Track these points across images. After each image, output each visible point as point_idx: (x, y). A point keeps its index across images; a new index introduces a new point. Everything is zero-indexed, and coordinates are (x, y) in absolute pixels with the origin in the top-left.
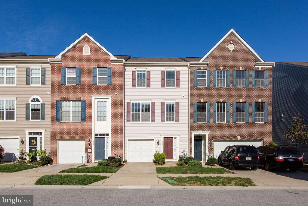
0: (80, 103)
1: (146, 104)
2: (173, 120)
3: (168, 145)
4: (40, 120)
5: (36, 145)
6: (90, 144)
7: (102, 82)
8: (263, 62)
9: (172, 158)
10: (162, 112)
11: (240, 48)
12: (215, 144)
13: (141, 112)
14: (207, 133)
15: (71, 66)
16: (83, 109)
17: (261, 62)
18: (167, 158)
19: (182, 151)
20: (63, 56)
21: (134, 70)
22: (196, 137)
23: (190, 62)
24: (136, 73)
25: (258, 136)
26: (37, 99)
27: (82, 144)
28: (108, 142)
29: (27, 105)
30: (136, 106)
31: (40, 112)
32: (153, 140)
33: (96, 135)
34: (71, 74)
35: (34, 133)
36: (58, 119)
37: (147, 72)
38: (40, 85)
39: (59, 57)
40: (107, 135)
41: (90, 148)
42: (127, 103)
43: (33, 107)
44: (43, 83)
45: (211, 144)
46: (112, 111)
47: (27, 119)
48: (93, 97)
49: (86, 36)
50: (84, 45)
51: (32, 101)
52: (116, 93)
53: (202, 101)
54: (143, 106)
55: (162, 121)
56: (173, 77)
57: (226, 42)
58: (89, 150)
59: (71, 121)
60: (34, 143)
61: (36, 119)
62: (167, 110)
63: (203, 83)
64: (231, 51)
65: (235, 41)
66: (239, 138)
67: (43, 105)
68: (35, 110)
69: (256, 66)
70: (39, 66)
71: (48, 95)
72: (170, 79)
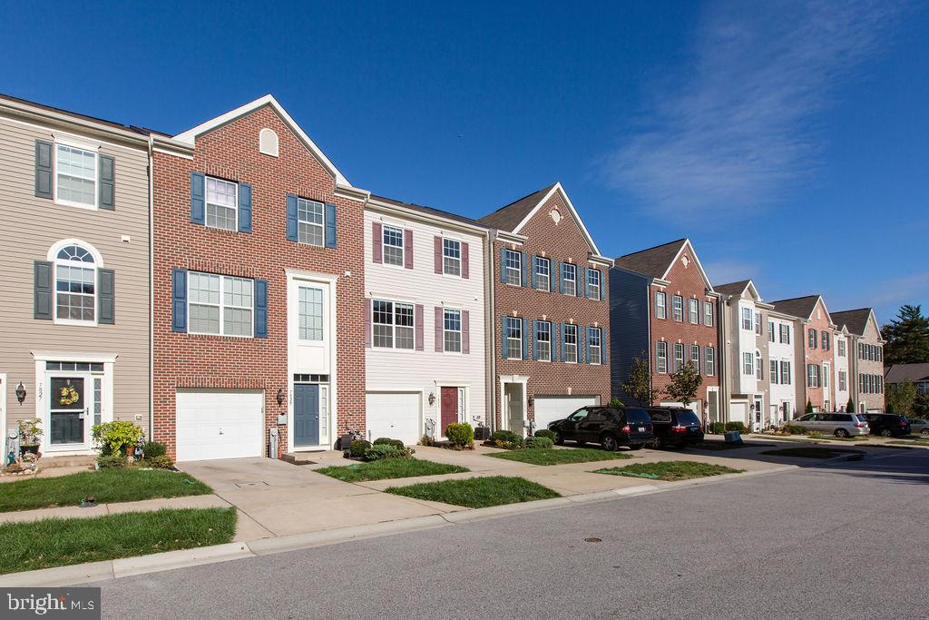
0: (250, 285)
1: (404, 307)
4: (94, 323)
5: (80, 404)
6: (280, 403)
7: (311, 239)
10: (437, 328)
12: (537, 402)
13: (394, 325)
14: (523, 380)
15: (222, 175)
16: (261, 303)
17: (596, 254)
19: (476, 418)
20: (196, 138)
21: (379, 221)
24: (383, 229)
25: (595, 389)
26: (81, 251)
27: (254, 403)
28: (329, 398)
29: (42, 269)
30: (383, 312)
31: (95, 295)
32: (422, 392)
33: (297, 377)
34: (219, 196)
35: (68, 365)
36: (179, 326)
37: (406, 232)
38: (95, 207)
39: (187, 138)
40: (324, 378)
41: (283, 414)
43: (70, 278)
44: (108, 202)
45: (530, 403)
46: (339, 317)
47: (42, 313)
48: (290, 274)
49: (269, 104)
50: (262, 125)
51: (62, 255)
52: (348, 273)
53: (515, 315)
54: (398, 310)
55: (438, 349)
57: (549, 205)
58: (281, 419)
59: (222, 334)
60: (69, 396)
61: (77, 316)
62: (447, 327)
63: (515, 277)
64: (557, 225)
66: (569, 390)
67: (107, 276)
68: (76, 288)
69: (589, 261)
70: (91, 145)
71: (126, 245)
72: (450, 259)
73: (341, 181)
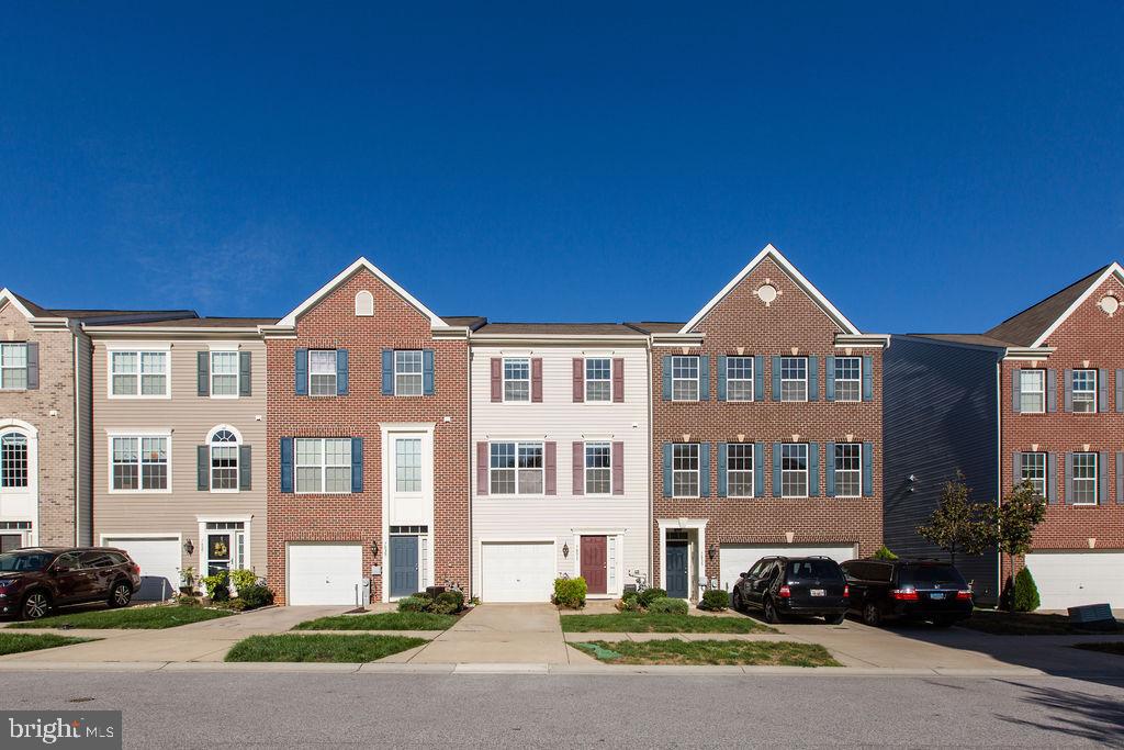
0: (348, 444)
1: (530, 447)
2: (607, 490)
3: (593, 554)
4: (237, 491)
5: (226, 556)
6: (375, 554)
7: (409, 390)
8: (856, 333)
9: (604, 591)
10: (577, 467)
11: (793, 297)
12: (724, 553)
13: (517, 468)
14: (700, 525)
15: (322, 346)
16: (357, 459)
17: (851, 333)
18: (591, 591)
19: (632, 573)
20: (298, 319)
21: (498, 355)
22: (671, 534)
23: (653, 335)
24: (503, 363)
25: (844, 534)
26: (228, 434)
27: (356, 552)
28: (427, 548)
29: (202, 451)
30: (503, 454)
31: (237, 468)
32: (552, 543)
33: (394, 529)
34: (322, 366)
35: (222, 525)
36: (287, 487)
37: (534, 361)
38: (237, 397)
39: (288, 322)
40: (424, 529)
41: (376, 565)
42: (479, 444)
43: (219, 456)
44: (246, 391)
45: (712, 555)
46: (437, 467)
47: (202, 486)
48: (384, 428)
49: (363, 267)
50: (359, 288)
51: (215, 439)
52: (447, 419)
53: (687, 440)
54: (522, 451)
55: (577, 491)
56: (607, 375)
57: (754, 280)
58: (375, 570)
59: (323, 492)
60: (220, 550)
61: (225, 486)
62: (589, 464)
63: (690, 389)
64: (768, 305)
65: (779, 278)
66: (790, 537)
67: (246, 451)
68: (225, 463)
69: (837, 346)
70: (232, 346)
71: (259, 423)
72: (597, 381)
73: (437, 323)
